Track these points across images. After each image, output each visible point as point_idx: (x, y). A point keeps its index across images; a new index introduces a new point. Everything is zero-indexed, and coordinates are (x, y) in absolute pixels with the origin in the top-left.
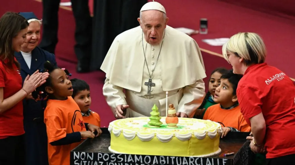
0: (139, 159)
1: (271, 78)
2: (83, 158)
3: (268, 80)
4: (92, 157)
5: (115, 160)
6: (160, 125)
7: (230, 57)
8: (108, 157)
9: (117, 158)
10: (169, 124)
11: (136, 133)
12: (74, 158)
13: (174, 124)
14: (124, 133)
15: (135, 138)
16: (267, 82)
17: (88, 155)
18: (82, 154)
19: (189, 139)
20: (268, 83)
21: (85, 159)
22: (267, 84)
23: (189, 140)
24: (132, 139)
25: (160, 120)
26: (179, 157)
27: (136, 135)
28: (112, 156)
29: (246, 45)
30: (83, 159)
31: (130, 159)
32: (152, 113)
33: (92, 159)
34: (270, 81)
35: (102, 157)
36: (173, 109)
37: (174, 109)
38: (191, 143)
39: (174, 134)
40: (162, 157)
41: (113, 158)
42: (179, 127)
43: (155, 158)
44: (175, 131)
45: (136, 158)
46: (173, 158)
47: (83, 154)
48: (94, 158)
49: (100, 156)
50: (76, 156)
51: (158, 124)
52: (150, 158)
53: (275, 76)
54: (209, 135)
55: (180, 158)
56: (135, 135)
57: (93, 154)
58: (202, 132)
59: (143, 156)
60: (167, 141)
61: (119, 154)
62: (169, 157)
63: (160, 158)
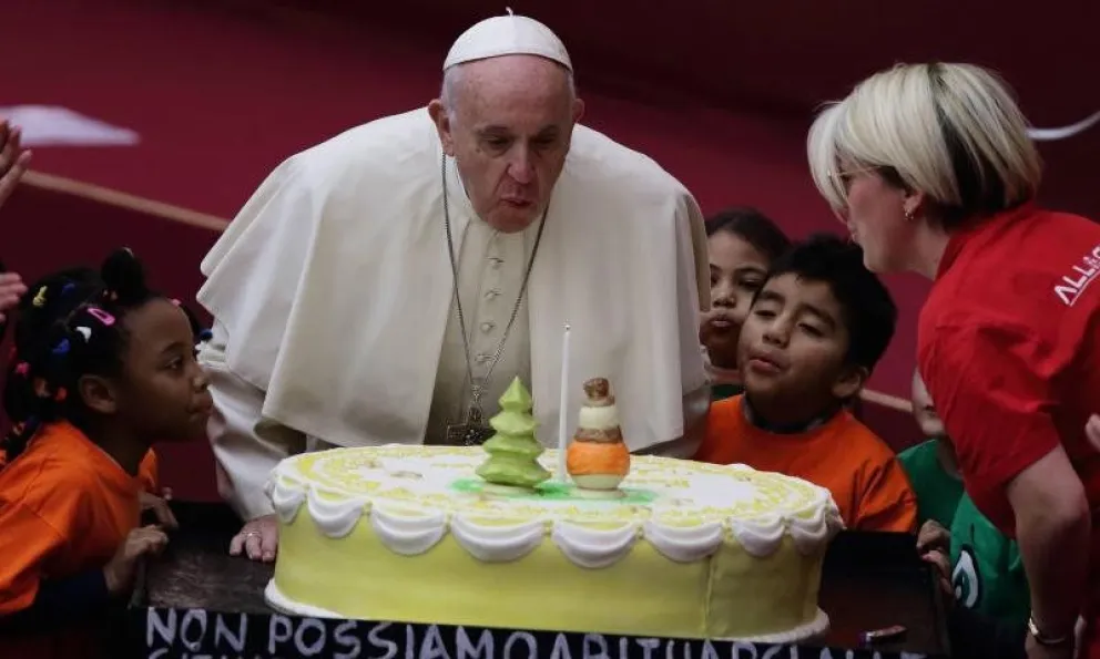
0: (480, 647)
1: (1076, 268)
2: (191, 638)
3: (1067, 279)
4: (238, 636)
5: (357, 650)
6: (538, 486)
7: (856, 186)
8: (323, 637)
9: (366, 644)
10: (584, 480)
11: (445, 520)
12: (150, 639)
13: (605, 480)
14: (381, 517)
15: (441, 540)
16: (1066, 293)
17: (220, 628)
18: (187, 620)
19: (708, 555)
20: (1070, 296)
21: (203, 643)
22: (1066, 300)
23: (710, 557)
24: (427, 546)
25: (541, 460)
26: (679, 643)
27: (448, 530)
28: (344, 634)
29: (938, 130)
30: (192, 646)
31: (435, 645)
32: (497, 422)
33: (238, 645)
34: (1078, 285)
35: (292, 639)
36: (606, 405)
37: (612, 402)
38: (718, 575)
39: (641, 529)
40: (594, 638)
41: (347, 641)
42: (630, 494)
43: (561, 642)
44: (634, 510)
45: (462, 641)
46: (649, 645)
47: (195, 622)
48: (247, 639)
49: (281, 629)
50: (161, 629)
51: (531, 476)
52: (532, 642)
53: (1092, 257)
54: (796, 536)
55: (687, 645)
56: (440, 530)
57: (244, 619)
58: (765, 521)
59: (501, 635)
60: (604, 563)
61: (374, 624)
62: (632, 640)
63: (586, 646)
